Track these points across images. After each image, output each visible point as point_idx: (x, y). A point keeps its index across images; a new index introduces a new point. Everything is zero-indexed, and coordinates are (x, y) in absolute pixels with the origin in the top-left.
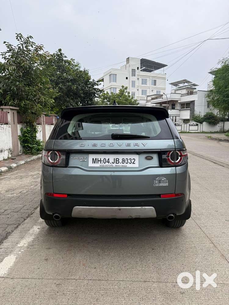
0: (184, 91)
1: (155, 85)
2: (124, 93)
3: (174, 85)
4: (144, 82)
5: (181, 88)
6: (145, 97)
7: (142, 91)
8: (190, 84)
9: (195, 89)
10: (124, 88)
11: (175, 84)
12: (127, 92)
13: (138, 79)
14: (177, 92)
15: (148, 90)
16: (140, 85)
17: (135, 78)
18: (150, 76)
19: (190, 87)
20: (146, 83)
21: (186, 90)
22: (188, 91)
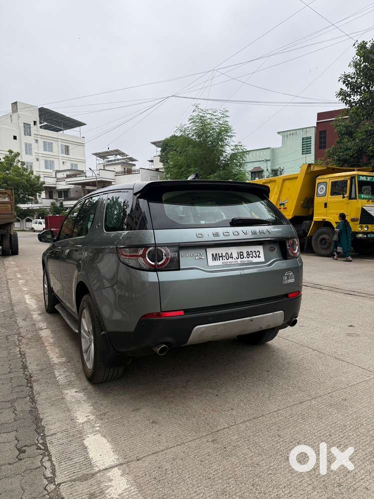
0: (119, 168)
1: (68, 154)
2: (15, 164)
3: (100, 157)
4: (48, 146)
5: (112, 163)
6: (52, 173)
7: (46, 162)
8: (125, 157)
9: (134, 165)
10: (13, 154)
11: (102, 155)
12: (19, 161)
13: (37, 141)
14: (107, 168)
15: (56, 162)
16: (41, 151)
17: (30, 140)
18: (58, 139)
19: (125, 161)
20: (51, 150)
21: (122, 166)
22: (124, 168)
